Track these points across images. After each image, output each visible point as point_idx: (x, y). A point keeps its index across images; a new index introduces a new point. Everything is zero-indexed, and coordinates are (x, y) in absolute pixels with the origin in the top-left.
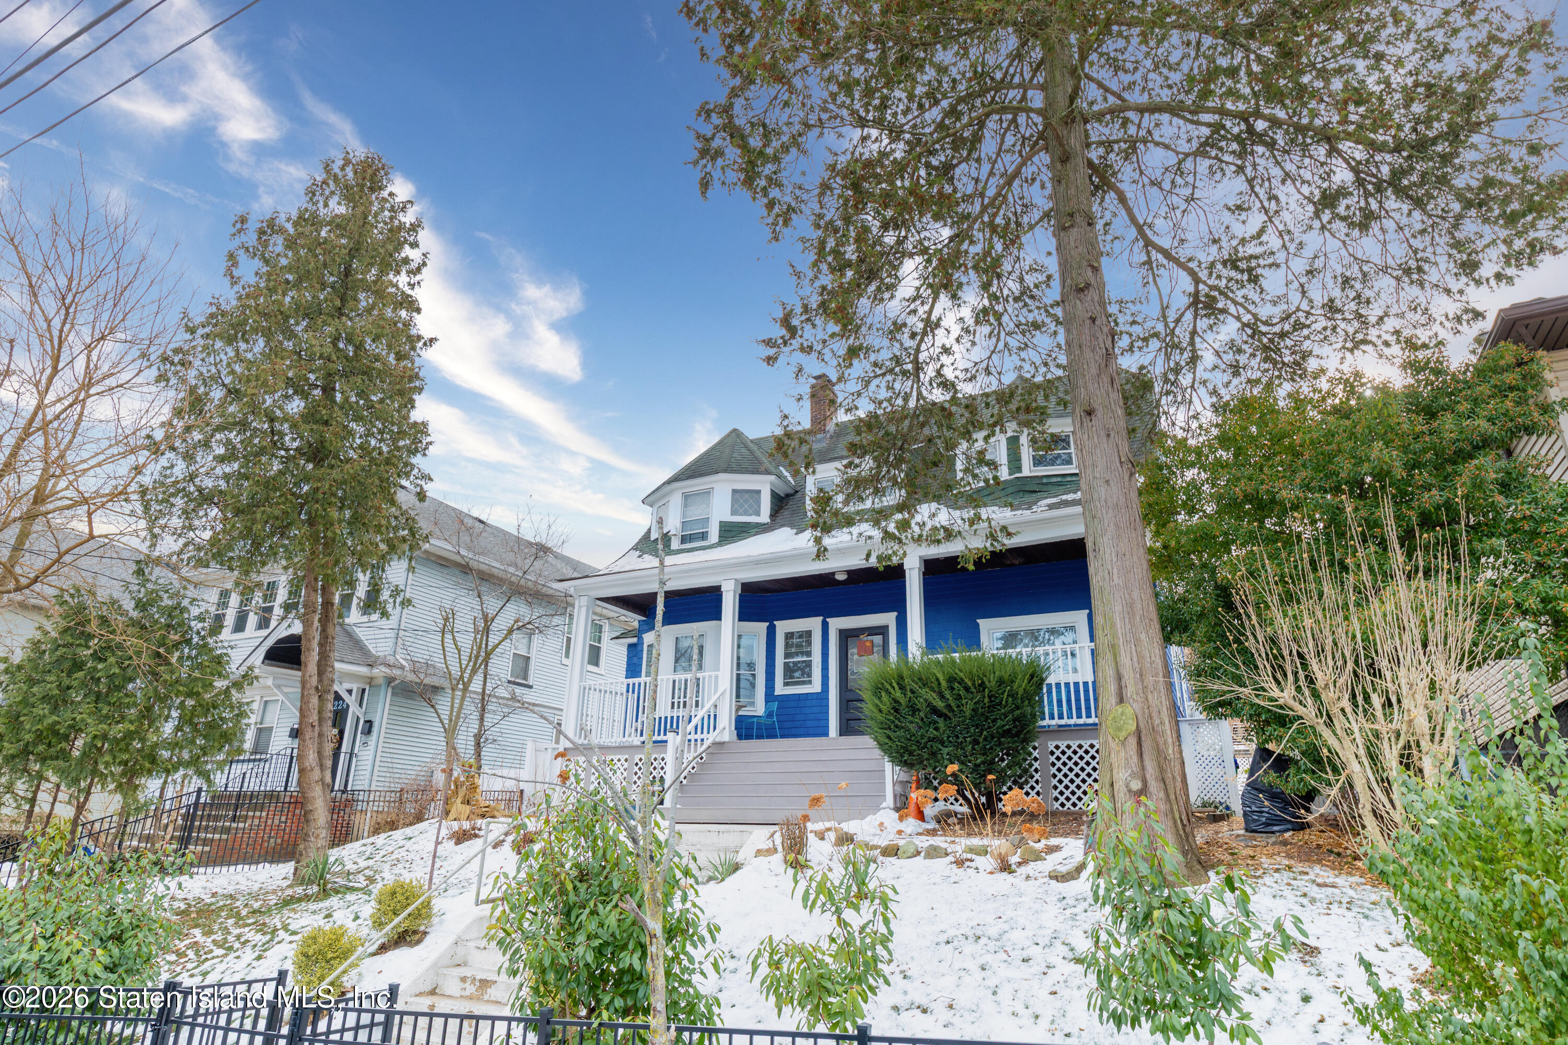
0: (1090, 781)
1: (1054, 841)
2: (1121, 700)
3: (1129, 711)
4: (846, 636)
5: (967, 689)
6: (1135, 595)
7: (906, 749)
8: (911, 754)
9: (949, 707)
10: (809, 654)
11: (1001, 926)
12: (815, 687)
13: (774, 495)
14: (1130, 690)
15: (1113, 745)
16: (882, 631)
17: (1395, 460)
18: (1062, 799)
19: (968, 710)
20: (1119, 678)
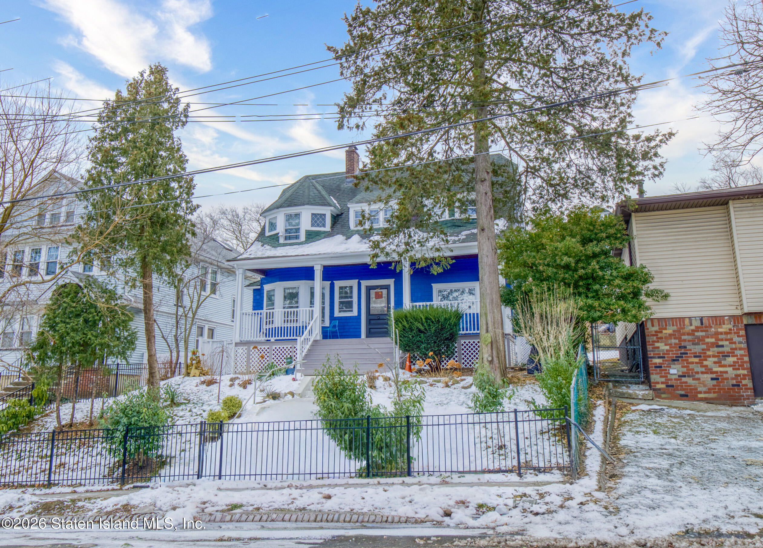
0: (475, 358)
1: (463, 378)
2: (487, 331)
3: (489, 335)
4: (369, 289)
5: (433, 322)
6: (494, 297)
7: (407, 345)
8: (409, 347)
9: (425, 329)
10: (351, 297)
11: (447, 401)
12: (355, 313)
13: (333, 216)
14: (490, 328)
15: (484, 346)
16: (387, 287)
17: (572, 261)
18: (466, 363)
19: (433, 330)
20: (487, 324)
